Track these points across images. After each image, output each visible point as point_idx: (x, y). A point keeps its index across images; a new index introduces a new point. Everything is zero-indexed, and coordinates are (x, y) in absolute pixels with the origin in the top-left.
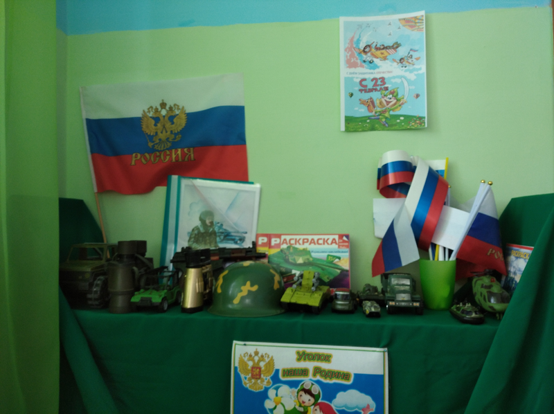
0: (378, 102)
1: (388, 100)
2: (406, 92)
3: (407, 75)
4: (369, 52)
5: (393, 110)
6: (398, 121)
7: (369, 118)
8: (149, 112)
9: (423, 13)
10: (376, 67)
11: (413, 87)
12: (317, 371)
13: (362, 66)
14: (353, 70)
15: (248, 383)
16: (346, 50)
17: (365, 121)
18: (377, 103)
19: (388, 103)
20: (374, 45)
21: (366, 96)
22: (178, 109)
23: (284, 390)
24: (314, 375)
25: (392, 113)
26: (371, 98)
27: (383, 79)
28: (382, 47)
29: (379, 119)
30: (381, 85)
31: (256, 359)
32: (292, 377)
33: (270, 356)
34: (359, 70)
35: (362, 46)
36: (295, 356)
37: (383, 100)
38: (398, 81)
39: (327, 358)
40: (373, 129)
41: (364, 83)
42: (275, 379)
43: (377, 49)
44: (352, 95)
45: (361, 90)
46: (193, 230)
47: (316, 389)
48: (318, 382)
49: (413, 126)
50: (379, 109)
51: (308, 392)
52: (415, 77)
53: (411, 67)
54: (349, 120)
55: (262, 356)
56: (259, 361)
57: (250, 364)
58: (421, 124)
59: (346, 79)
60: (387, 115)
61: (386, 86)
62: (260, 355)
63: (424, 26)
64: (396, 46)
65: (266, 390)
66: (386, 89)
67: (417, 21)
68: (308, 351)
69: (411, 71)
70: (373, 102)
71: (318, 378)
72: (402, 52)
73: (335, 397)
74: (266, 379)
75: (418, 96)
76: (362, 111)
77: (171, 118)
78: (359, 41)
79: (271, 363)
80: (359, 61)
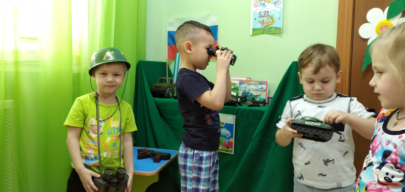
1: (269, 20)
2: (276, 17)
6: (272, 30)
7: (262, 28)
10: (266, 6)
13: (260, 6)
14: (256, 8)
17: (260, 30)
18: (265, 22)
19: (269, 22)
21: (261, 19)
25: (270, 26)
26: (263, 20)
27: (268, 11)
29: (265, 29)
30: (267, 14)
34: (259, 8)
37: (267, 21)
38: (273, 12)
40: (263, 33)
41: (261, 14)
44: (255, 19)
45: (259, 17)
49: (277, 32)
50: (266, 25)
52: (279, 10)
53: (278, 6)
54: (254, 30)
58: (280, 31)
59: (253, 12)
60: (268, 27)
61: (269, 14)
66: (269, 16)
69: (278, 8)
70: (264, 22)
75: (280, 18)
76: (259, 26)
80: (259, 4)
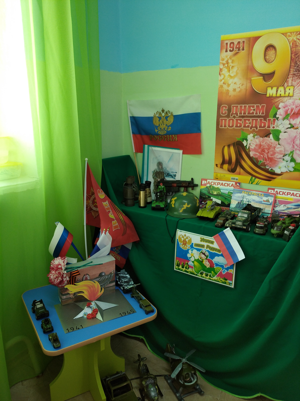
8: (157, 114)
12: (208, 246)
15: (182, 246)
22: (170, 113)
23: (195, 251)
24: (207, 248)
31: (185, 237)
32: (199, 247)
33: (190, 238)
36: (200, 239)
39: (212, 243)
42: (192, 246)
47: (207, 253)
48: (208, 251)
51: (204, 254)
55: (187, 237)
56: (186, 239)
57: (183, 239)
65: (188, 250)
68: (205, 238)
71: (208, 249)
73: (214, 258)
74: (188, 246)
79: (190, 240)
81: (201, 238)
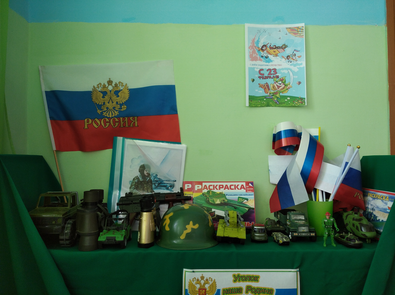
0: (272, 86)
1: (279, 85)
2: (291, 80)
3: (292, 67)
4: (265, 50)
5: (282, 92)
6: (286, 100)
7: (265, 97)
8: (98, 87)
9: (303, 25)
10: (270, 61)
11: (296, 77)
12: (249, 289)
13: (261, 60)
14: (254, 62)
16: (249, 48)
17: (263, 99)
19: (279, 87)
20: (269, 45)
21: (263, 82)
22: (122, 86)
24: (247, 292)
25: (281, 94)
26: (267, 83)
27: (275, 70)
28: (274, 47)
29: (272, 98)
30: (274, 74)
31: (202, 282)
33: (213, 280)
34: (258, 62)
35: (260, 45)
36: (232, 278)
37: (275, 85)
38: (286, 72)
39: (256, 279)
40: (268, 105)
41: (262, 72)
43: (271, 48)
44: (253, 80)
46: (134, 179)
49: (296, 104)
50: (272, 92)
52: (298, 70)
53: (295, 63)
54: (251, 98)
55: (207, 280)
56: (205, 284)
57: (198, 286)
58: (302, 103)
59: (250, 68)
60: (278, 95)
61: (277, 75)
62: (205, 279)
63: (304, 34)
64: (284, 47)
66: (278, 77)
67: (299, 30)
68: (242, 274)
69: (295, 66)
70: (268, 86)
72: (288, 51)
75: (300, 83)
76: (261, 92)
77: (117, 93)
78: (258, 41)
79: (214, 284)
80: (258, 56)
81: (234, 276)
